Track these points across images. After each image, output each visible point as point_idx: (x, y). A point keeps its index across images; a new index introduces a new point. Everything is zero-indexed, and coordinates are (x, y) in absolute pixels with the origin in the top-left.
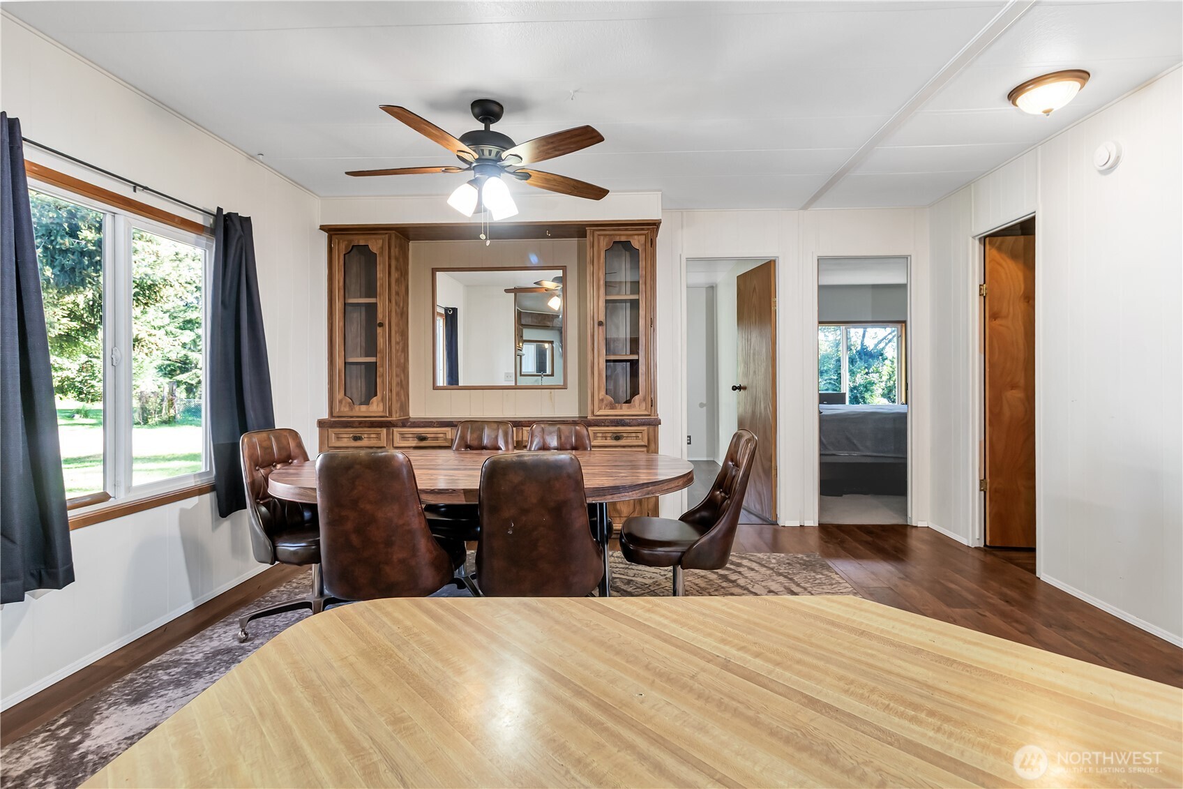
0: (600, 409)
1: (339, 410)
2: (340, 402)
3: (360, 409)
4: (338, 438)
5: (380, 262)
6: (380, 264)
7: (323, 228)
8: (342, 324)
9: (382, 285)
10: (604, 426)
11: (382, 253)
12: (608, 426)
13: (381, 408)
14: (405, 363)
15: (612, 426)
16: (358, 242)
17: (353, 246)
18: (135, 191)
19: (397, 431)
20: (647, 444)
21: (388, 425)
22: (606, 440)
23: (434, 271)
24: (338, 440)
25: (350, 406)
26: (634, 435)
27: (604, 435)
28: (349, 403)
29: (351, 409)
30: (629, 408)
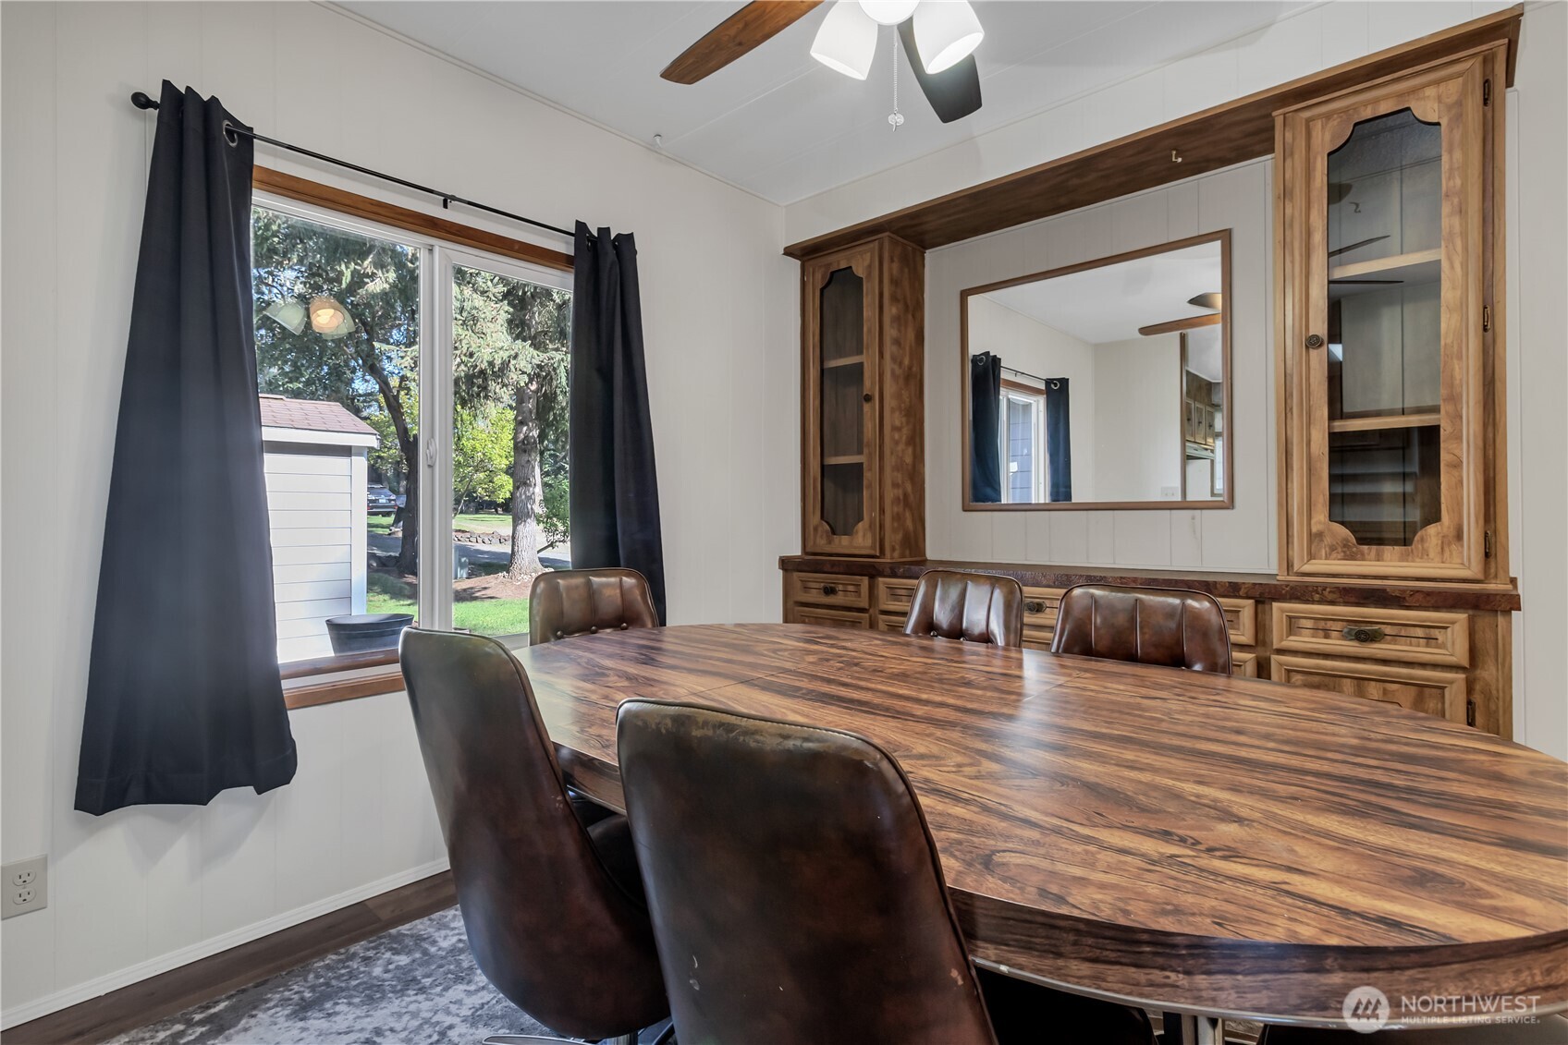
0: (1311, 556)
1: (815, 542)
2: (816, 529)
3: (840, 542)
4: (806, 589)
5: (867, 289)
6: (867, 295)
7: (789, 252)
8: (818, 402)
9: (870, 331)
10: (1320, 602)
11: (869, 275)
12: (1332, 603)
13: (869, 542)
14: (914, 465)
15: (1347, 604)
16: (839, 264)
17: (832, 273)
18: (445, 206)
19: (885, 583)
20: (1465, 663)
21: (872, 572)
22: (1327, 637)
23: (965, 295)
24: (806, 592)
25: (828, 536)
26: (1419, 632)
27: (1322, 624)
28: (827, 532)
29: (830, 542)
30: (1403, 558)
